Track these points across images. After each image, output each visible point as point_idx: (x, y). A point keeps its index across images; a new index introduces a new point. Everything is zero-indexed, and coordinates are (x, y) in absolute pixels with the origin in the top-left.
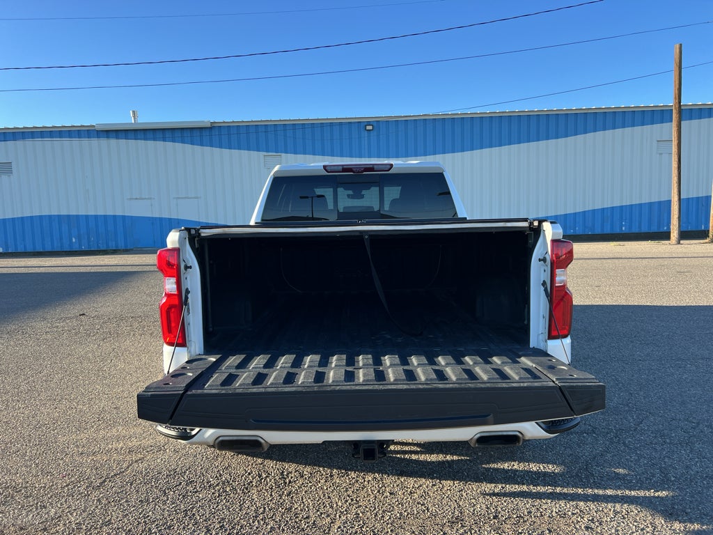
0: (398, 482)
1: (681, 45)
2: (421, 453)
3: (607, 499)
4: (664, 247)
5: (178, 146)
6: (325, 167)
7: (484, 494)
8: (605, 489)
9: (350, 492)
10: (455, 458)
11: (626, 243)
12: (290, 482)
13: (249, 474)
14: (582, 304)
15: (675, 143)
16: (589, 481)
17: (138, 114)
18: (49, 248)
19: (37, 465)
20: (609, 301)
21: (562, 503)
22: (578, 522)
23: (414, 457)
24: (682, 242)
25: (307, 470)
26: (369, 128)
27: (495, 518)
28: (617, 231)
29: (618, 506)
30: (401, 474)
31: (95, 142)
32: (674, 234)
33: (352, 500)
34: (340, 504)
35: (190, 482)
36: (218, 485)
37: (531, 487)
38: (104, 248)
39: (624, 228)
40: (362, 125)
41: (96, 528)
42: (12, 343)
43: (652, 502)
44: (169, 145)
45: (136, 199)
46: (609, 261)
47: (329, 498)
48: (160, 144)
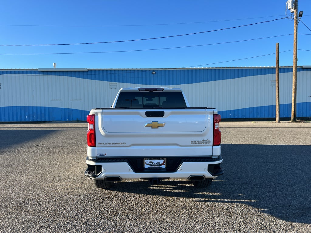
0: (164, 198)
1: (278, 43)
2: (173, 190)
3: (234, 202)
4: (273, 124)
5: (74, 78)
6: (139, 89)
7: (194, 201)
8: (235, 199)
9: (148, 201)
10: (184, 191)
11: (258, 122)
12: (127, 198)
13: (112, 196)
14: (237, 144)
15: (277, 82)
16: (229, 198)
17: (56, 65)
18: (15, 120)
19: (35, 193)
20: (247, 143)
21: (219, 203)
22: (224, 208)
23: (170, 191)
24: (280, 122)
25: (133, 194)
26: (154, 73)
27: (196, 207)
28: (255, 117)
29: (238, 204)
30: (165, 195)
31: (37, 76)
32: (277, 119)
33: (149, 203)
34: (144, 204)
35: (91, 198)
36: (101, 199)
37: (210, 199)
38: (40, 121)
39: (258, 116)
40: (151, 71)
41: (61, 210)
42: (11, 155)
43: (249, 203)
44: (70, 78)
45: (55, 100)
46: (250, 128)
47: (141, 202)
48: (66, 77)
